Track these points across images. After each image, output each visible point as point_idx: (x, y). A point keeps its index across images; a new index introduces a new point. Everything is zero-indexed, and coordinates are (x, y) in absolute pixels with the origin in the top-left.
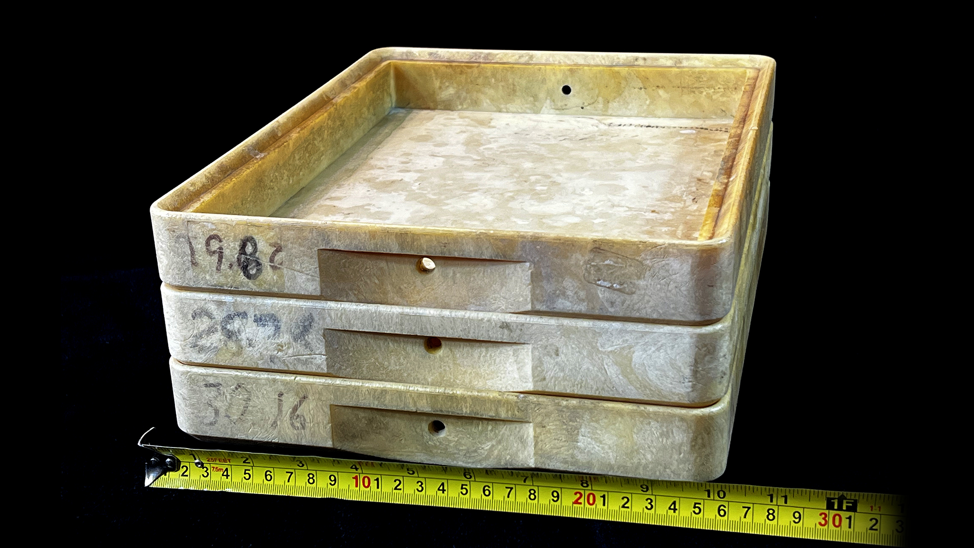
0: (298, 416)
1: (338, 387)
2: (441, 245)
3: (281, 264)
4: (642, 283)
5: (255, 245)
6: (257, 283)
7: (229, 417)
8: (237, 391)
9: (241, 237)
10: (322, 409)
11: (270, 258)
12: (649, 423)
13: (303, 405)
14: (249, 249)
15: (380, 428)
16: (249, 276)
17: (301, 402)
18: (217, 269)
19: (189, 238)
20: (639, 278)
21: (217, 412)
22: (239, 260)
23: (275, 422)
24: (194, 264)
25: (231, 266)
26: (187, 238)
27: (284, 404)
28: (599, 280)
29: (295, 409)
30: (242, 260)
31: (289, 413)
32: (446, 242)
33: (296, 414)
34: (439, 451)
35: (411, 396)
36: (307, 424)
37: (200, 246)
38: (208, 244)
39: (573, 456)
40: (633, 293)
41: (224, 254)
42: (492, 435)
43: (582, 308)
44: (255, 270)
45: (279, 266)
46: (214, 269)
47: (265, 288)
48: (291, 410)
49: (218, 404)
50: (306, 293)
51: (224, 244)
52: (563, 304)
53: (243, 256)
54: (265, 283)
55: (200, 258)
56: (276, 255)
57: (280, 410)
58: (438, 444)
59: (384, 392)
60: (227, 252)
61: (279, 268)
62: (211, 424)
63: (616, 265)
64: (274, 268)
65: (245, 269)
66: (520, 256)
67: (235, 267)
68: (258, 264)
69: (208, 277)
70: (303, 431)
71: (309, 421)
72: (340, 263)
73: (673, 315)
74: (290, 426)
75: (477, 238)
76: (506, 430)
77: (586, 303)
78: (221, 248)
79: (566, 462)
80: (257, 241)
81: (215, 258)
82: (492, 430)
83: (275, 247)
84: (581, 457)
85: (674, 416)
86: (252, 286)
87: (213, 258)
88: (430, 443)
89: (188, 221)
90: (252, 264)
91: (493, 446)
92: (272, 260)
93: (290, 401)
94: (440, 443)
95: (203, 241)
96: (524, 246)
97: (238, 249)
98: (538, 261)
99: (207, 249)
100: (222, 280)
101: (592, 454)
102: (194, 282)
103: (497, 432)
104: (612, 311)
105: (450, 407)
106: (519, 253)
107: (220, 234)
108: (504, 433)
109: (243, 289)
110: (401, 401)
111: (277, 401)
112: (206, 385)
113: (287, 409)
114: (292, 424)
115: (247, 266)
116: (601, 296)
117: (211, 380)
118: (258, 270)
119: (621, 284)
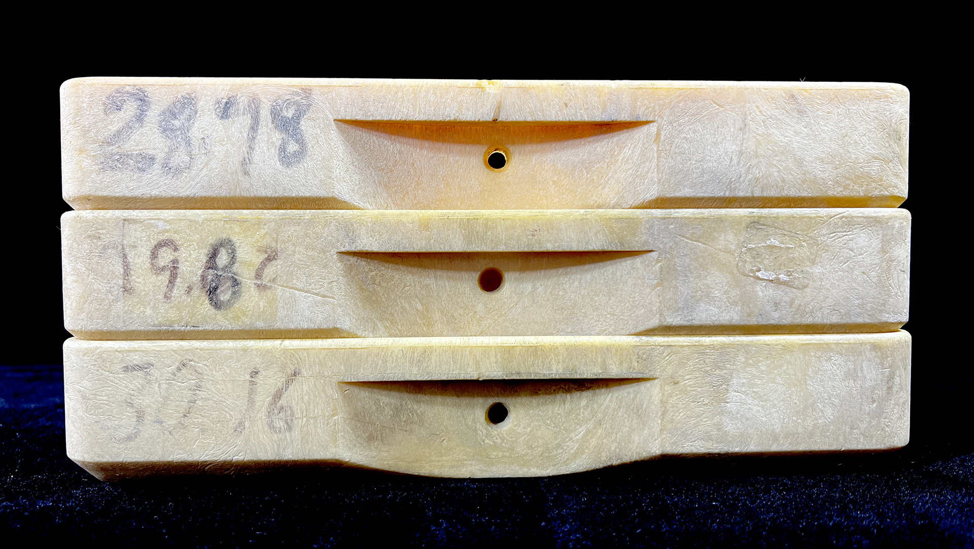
2: (529, 233)
3: (274, 280)
4: (817, 270)
5: (234, 251)
6: (231, 315)
9: (212, 240)
11: (256, 272)
14: (223, 259)
16: (217, 305)
18: (166, 297)
19: (123, 248)
20: (813, 263)
22: (203, 278)
24: (127, 290)
25: (190, 289)
26: (120, 247)
28: (759, 270)
30: (210, 277)
32: (536, 228)
37: (140, 259)
38: (154, 255)
40: (806, 287)
41: (179, 271)
43: (732, 316)
44: (230, 293)
45: (269, 284)
46: (161, 297)
47: (245, 322)
50: (312, 326)
51: (182, 254)
52: (705, 314)
53: (210, 271)
54: (244, 315)
55: (139, 280)
56: (266, 265)
60: (183, 268)
61: (270, 288)
63: (783, 246)
64: (261, 287)
65: (212, 292)
66: (646, 243)
67: (196, 292)
68: (236, 283)
69: (149, 312)
75: (582, 219)
77: (740, 308)
78: (175, 261)
80: (237, 245)
81: (165, 277)
83: (266, 252)
86: (222, 320)
87: (160, 278)
89: (125, 220)
90: (225, 283)
92: (258, 276)
95: (146, 251)
96: (652, 227)
97: (205, 261)
98: (671, 247)
99: (152, 264)
100: (173, 314)
102: (124, 322)
104: (775, 317)
107: (176, 237)
109: (207, 328)
115: (216, 289)
116: (761, 294)
118: (234, 293)
119: (789, 274)
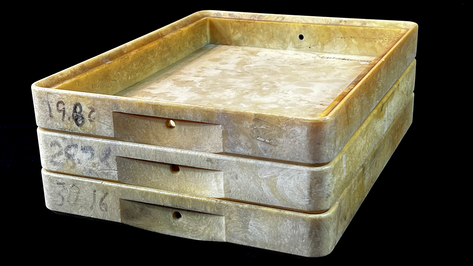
0: (104, 204)
1: (124, 189)
2: (176, 112)
3: (94, 119)
4: (281, 140)
5: (81, 107)
6: (82, 129)
7: (69, 202)
8: (73, 188)
9: (74, 103)
10: (116, 201)
11: (89, 115)
12: (286, 221)
13: (106, 198)
14: (78, 110)
15: (147, 214)
16: (78, 125)
17: (105, 196)
18: (62, 120)
19: (48, 102)
20: (279, 137)
21: (63, 199)
22: (73, 115)
23: (92, 206)
24: (51, 116)
25: (69, 118)
26: (47, 102)
27: (97, 196)
28: (258, 137)
29: (102, 200)
30: (75, 115)
31: (99, 202)
32: (178, 111)
33: (103, 202)
34: (178, 229)
35: (161, 196)
36: (108, 209)
37: (54, 107)
38: (58, 106)
39: (246, 237)
40: (277, 145)
41: (66, 112)
42: (205, 222)
43: (250, 152)
44: (81, 121)
45: (93, 120)
46: (61, 120)
47: (86, 131)
48: (100, 200)
49: (64, 194)
50: (107, 136)
51: (66, 106)
52: (240, 150)
53: (75, 113)
54: (86, 129)
55: (54, 113)
56: (91, 114)
57: (94, 200)
58: (178, 225)
59: (147, 193)
60: (67, 111)
61: (93, 121)
62: (61, 205)
63: (267, 129)
64: (91, 121)
65: (76, 120)
66: (217, 121)
67: (71, 120)
68: (83, 118)
69: (58, 124)
70: (106, 212)
71: (109, 207)
72: (125, 120)
73: (298, 159)
74: (100, 209)
75: (194, 110)
76: (212, 219)
77: (251, 150)
78: (64, 109)
79: (242, 240)
80: (82, 105)
81: (61, 114)
82: (205, 219)
83: (91, 109)
84: (250, 238)
85: (299, 217)
86: (79, 130)
87: (60, 113)
88: (173, 224)
89: (48, 93)
90: (79, 118)
91: (205, 228)
92: (89, 117)
93: (99, 194)
94: (179, 224)
95: (55, 104)
96: (218, 116)
97: (73, 110)
98: (226, 124)
99: (57, 109)
100: (65, 126)
101: (256, 236)
102: (51, 126)
103: (207, 220)
104: (265, 155)
105: (181, 204)
106: (216, 119)
107: (63, 100)
108: (211, 222)
109: (76, 132)
110: (156, 199)
111: (93, 194)
112: (58, 184)
113: (98, 200)
114: (101, 208)
115: (77, 119)
116: (259, 146)
117: (60, 181)
118: (82, 121)
119: (270, 140)
